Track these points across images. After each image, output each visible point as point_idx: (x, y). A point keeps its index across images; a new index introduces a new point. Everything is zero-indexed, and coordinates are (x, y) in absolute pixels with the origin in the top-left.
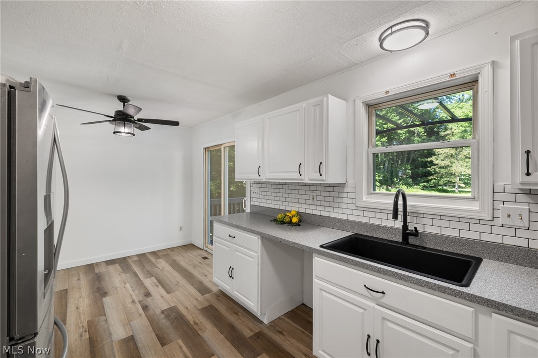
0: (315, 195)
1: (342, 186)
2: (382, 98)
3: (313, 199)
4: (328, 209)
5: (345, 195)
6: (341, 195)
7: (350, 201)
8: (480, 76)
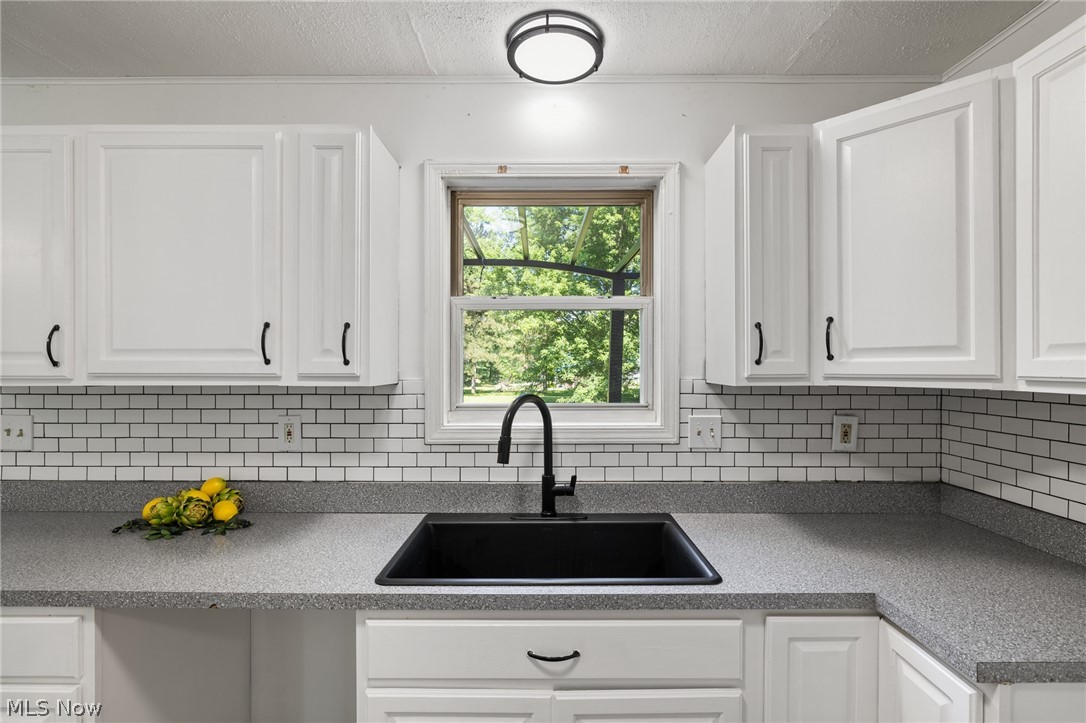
0: (296, 422)
1: (388, 392)
2: (490, 178)
3: (289, 434)
4: (337, 460)
5: (395, 416)
6: (382, 416)
7: (410, 431)
8: (662, 182)
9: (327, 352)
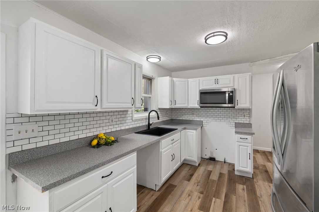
0: (113, 118)
1: (126, 111)
3: (112, 121)
4: (120, 125)
6: (126, 116)
7: (130, 118)
9: (139, 103)
